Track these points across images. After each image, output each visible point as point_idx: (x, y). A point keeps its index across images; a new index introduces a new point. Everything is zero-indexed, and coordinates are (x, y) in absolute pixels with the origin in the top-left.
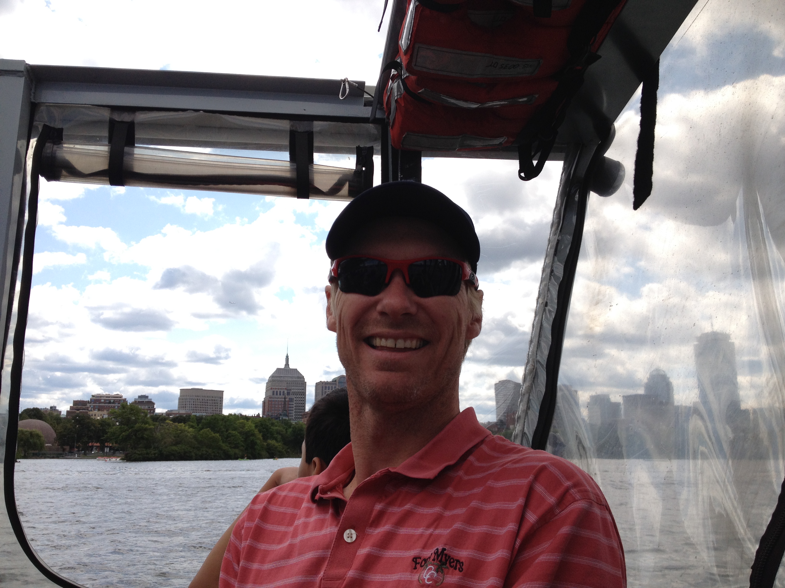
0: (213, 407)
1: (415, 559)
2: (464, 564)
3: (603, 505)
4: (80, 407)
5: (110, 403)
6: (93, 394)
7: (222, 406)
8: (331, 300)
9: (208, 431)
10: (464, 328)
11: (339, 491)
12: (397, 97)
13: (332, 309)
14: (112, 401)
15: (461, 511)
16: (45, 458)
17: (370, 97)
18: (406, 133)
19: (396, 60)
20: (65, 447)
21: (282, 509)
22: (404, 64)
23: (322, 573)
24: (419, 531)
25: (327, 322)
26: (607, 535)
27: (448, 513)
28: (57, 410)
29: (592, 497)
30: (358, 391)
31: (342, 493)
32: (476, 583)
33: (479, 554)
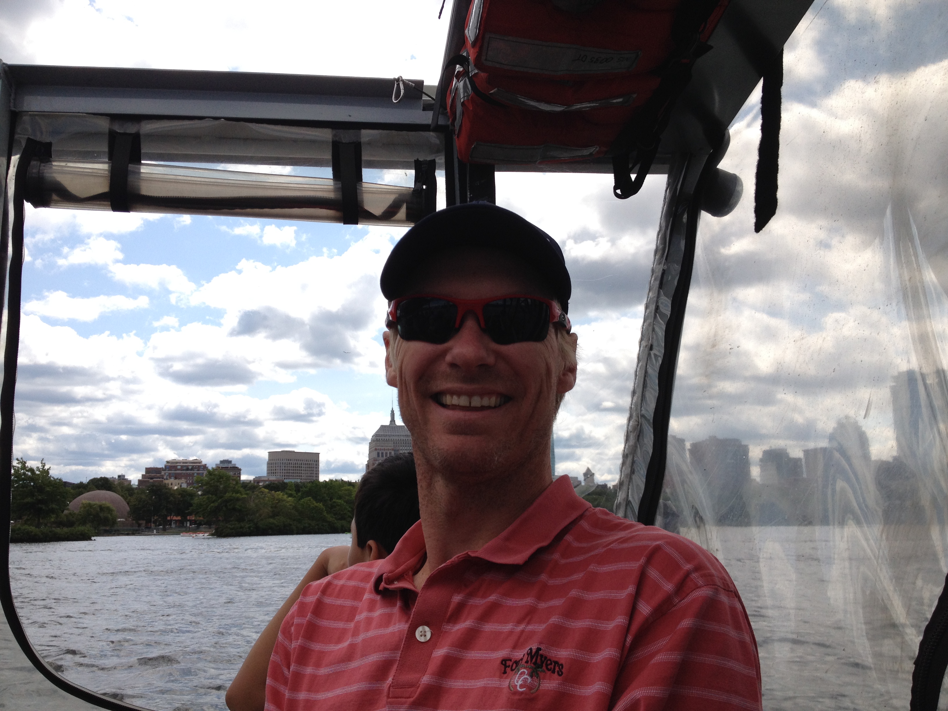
0: (308, 472)
1: (505, 662)
2: (564, 666)
3: (731, 591)
4: (153, 475)
5: (188, 469)
6: (168, 460)
7: (318, 471)
8: (390, 349)
9: (310, 500)
10: (554, 380)
11: (408, 580)
12: (464, 99)
13: (391, 359)
14: (190, 467)
15: (558, 602)
16: (119, 535)
18: (475, 143)
19: (461, 53)
20: (141, 522)
21: (339, 602)
22: (471, 58)
23: (390, 680)
24: (508, 627)
25: (386, 376)
26: (738, 627)
27: (543, 605)
28: (126, 480)
29: (719, 583)
30: (426, 458)
31: (412, 582)
32: (580, 689)
33: (582, 654)
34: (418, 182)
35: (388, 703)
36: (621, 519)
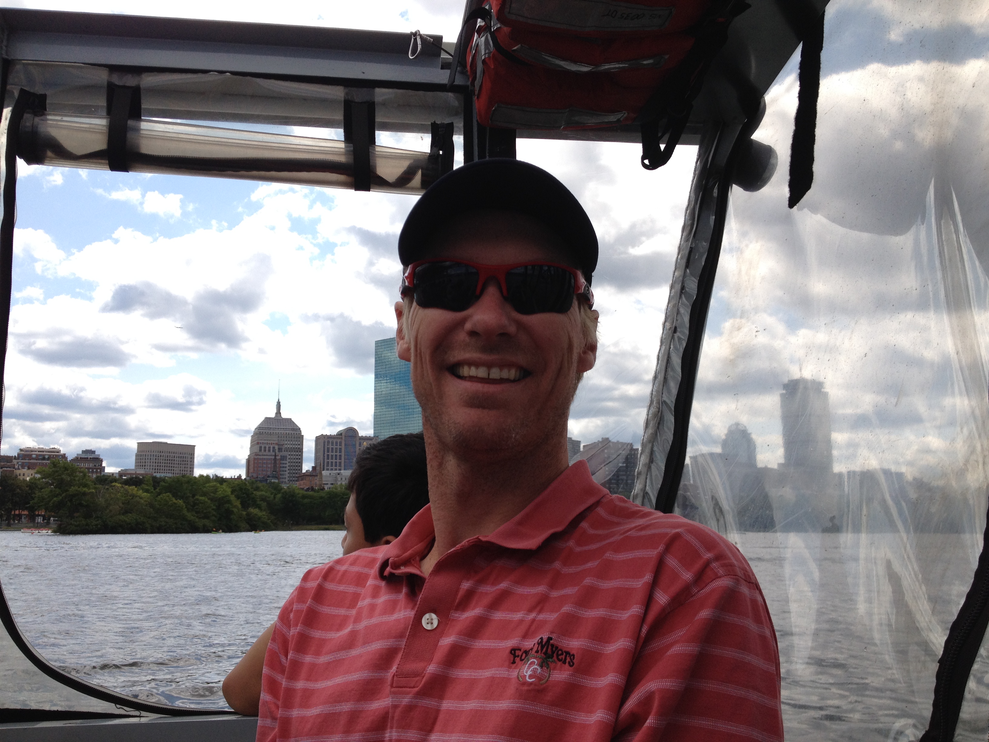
0: (182, 466)
1: (513, 651)
3: (752, 583)
4: (3, 464)
5: (44, 459)
6: (23, 447)
7: (193, 465)
8: (404, 319)
9: (168, 496)
10: (575, 356)
11: (415, 565)
12: (485, 56)
13: (405, 330)
14: (47, 457)
15: (570, 591)
17: (451, 57)
18: (496, 105)
19: (483, 6)
21: (341, 588)
22: (494, 12)
23: (394, 669)
24: (518, 616)
26: (758, 620)
27: (555, 594)
29: (740, 573)
30: (438, 436)
31: (419, 567)
32: (591, 681)
33: (595, 645)
34: (435, 147)
35: (391, 693)
36: (639, 507)
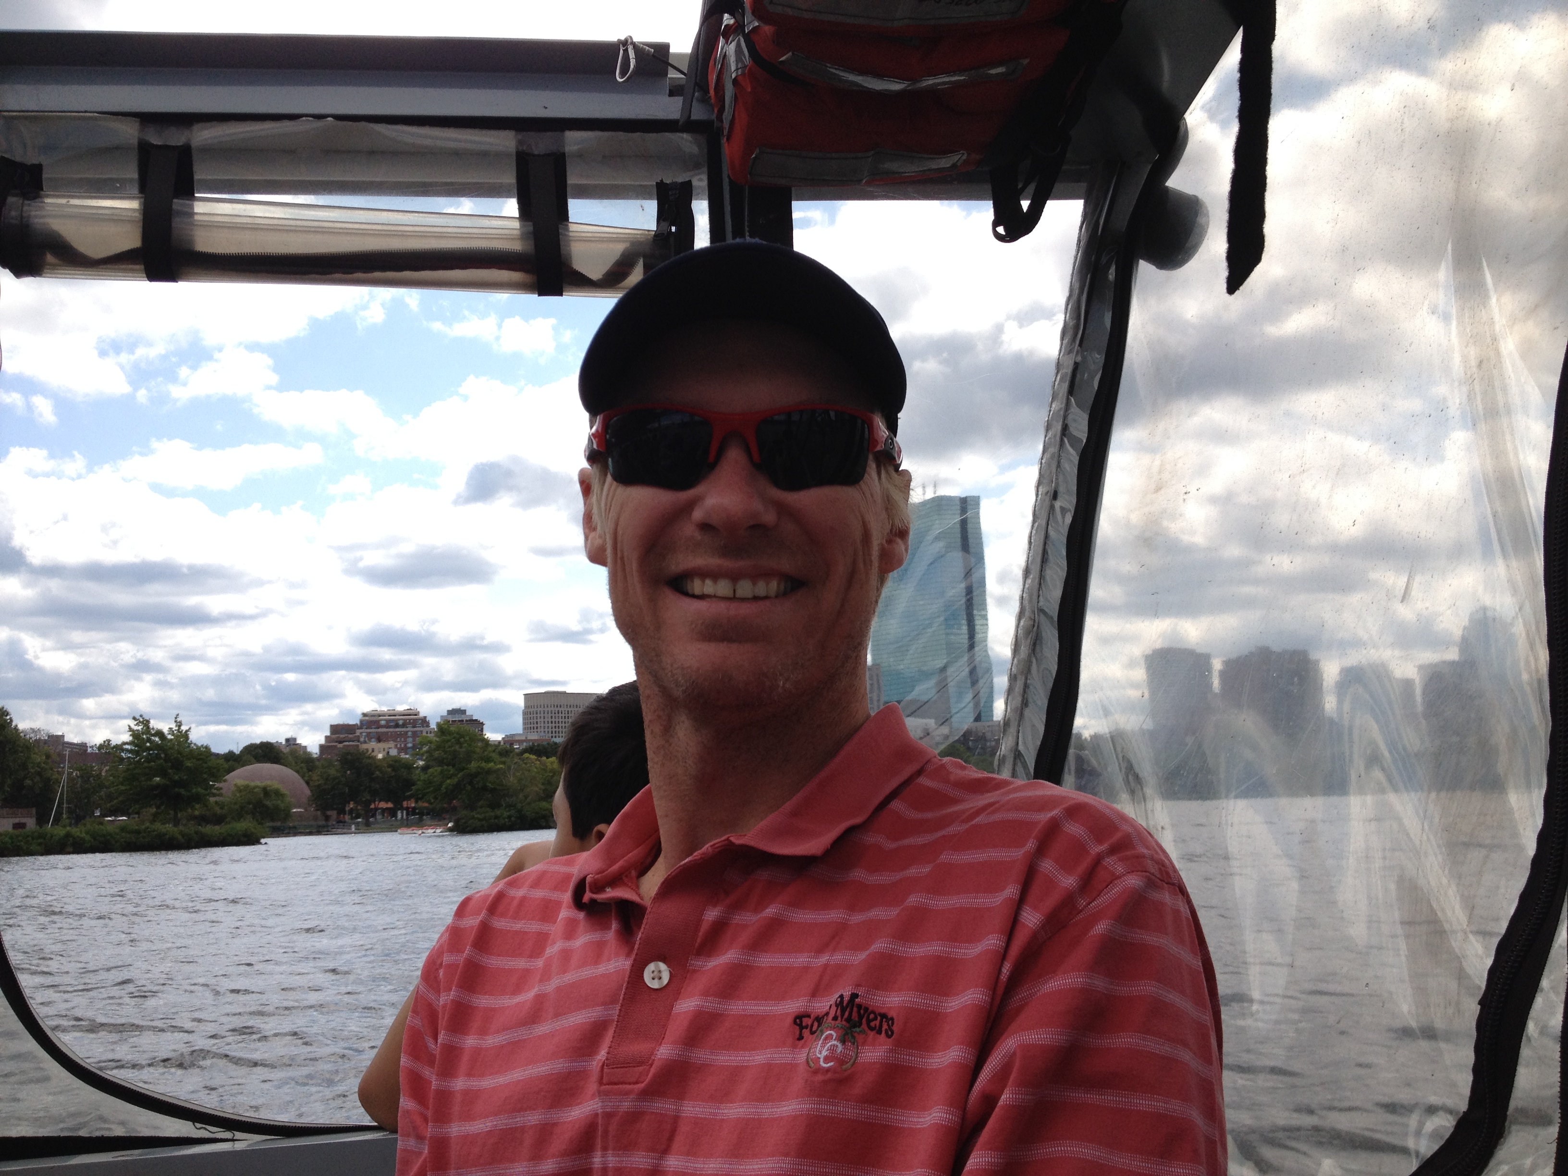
1: (798, 1020)
2: (895, 1021)
3: (1173, 884)
4: (342, 736)
5: (397, 726)
6: (363, 711)
8: (594, 499)
10: (875, 551)
11: (630, 884)
12: (737, 73)
13: (596, 517)
14: (401, 722)
16: (295, 834)
17: (683, 76)
18: (758, 150)
20: (329, 813)
21: (518, 926)
23: (602, 1054)
24: (801, 959)
25: (586, 546)
27: (856, 918)
28: (300, 745)
29: (1152, 868)
30: (660, 686)
31: (636, 888)
32: (922, 1058)
33: (924, 999)
34: (664, 220)
35: (600, 1093)
